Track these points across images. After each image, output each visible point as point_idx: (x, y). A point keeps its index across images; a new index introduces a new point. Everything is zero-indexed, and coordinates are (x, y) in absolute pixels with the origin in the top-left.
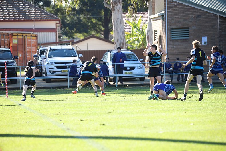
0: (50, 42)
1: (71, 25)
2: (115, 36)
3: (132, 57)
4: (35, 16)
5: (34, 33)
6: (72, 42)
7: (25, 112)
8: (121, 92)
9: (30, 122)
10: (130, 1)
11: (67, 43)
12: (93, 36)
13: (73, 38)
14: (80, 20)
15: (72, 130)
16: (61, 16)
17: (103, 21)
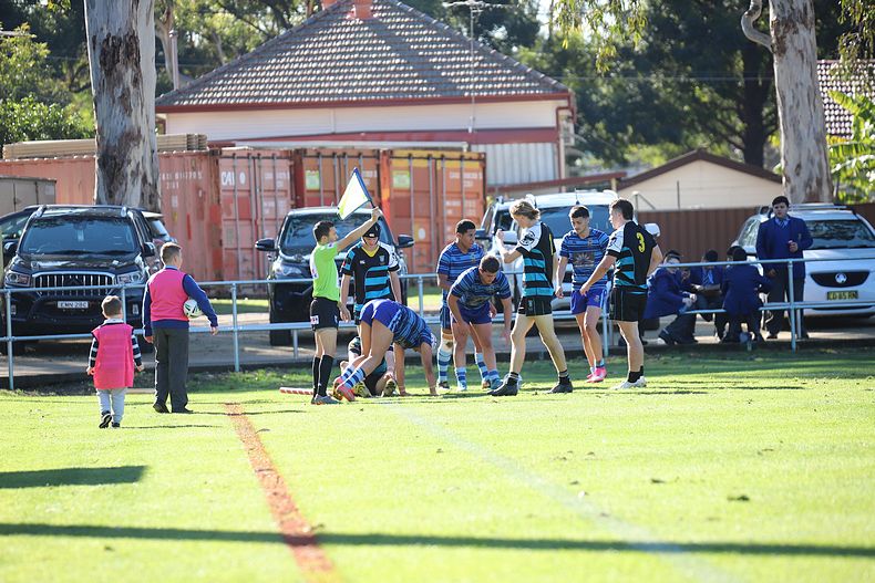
0: (534, 180)
1: (614, 114)
2: (787, 152)
3: (857, 233)
4: (475, 83)
5: (474, 147)
6: (618, 180)
7: (439, 451)
8: (812, 369)
9: (458, 488)
10: (847, 16)
11: (600, 184)
12: (703, 156)
13: (625, 163)
14: (650, 91)
15: (619, 519)
16: (576, 77)
17: (739, 93)
